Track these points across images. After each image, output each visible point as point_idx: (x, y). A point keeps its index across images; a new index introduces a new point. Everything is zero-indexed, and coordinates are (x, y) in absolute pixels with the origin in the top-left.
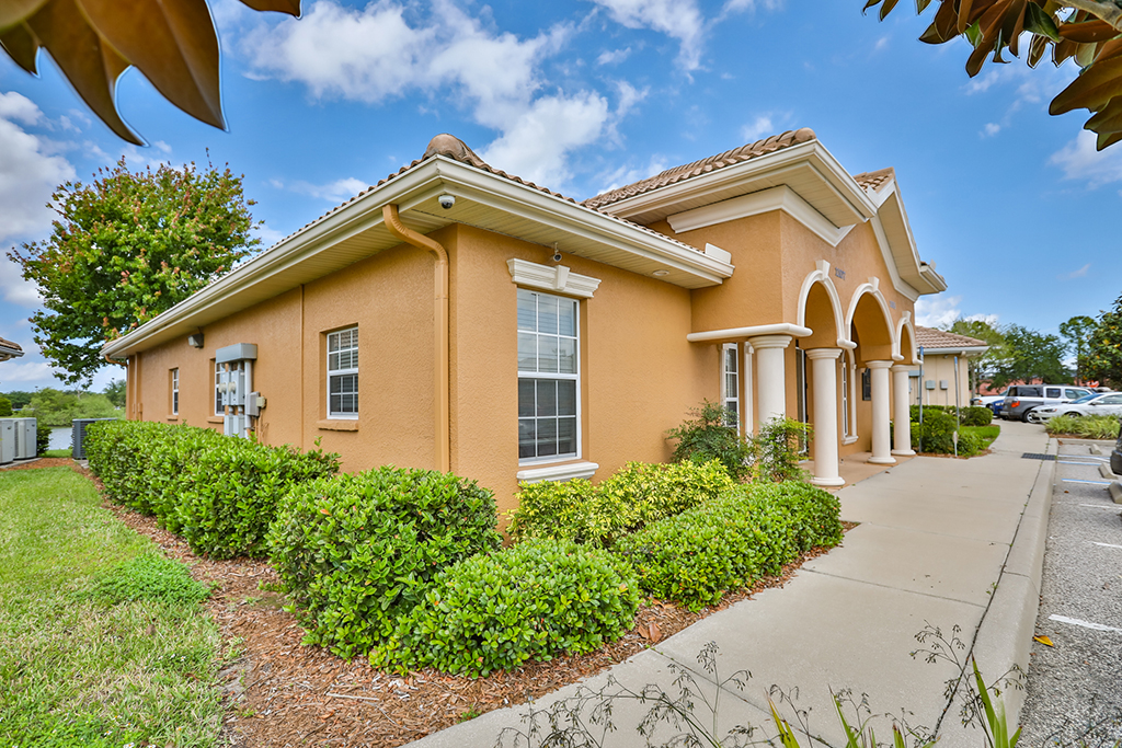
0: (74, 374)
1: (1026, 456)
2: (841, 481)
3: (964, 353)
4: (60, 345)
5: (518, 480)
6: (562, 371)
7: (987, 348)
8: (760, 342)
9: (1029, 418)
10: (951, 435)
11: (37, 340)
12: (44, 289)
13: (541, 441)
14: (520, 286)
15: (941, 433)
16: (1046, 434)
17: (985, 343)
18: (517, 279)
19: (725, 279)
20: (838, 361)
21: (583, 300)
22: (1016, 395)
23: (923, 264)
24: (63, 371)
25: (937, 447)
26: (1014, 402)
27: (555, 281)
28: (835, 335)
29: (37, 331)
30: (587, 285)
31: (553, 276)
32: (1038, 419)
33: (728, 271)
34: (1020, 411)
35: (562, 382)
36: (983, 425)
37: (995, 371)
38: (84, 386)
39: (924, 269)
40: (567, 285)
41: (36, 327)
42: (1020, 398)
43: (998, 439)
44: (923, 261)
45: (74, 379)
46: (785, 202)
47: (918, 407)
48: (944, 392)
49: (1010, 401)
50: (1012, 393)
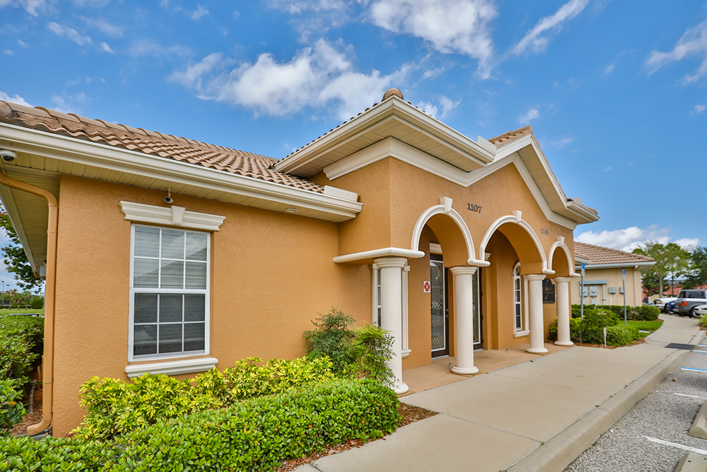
0: (30, 284)
1: (672, 346)
2: (475, 370)
3: (636, 267)
4: (21, 265)
5: (127, 373)
6: (187, 287)
7: (655, 262)
8: (382, 263)
9: (694, 314)
10: (602, 331)
11: (6, 262)
12: (9, 232)
13: (163, 341)
14: (133, 222)
15: (595, 328)
16: (698, 328)
17: (653, 259)
18: (128, 217)
19: (357, 214)
20: (474, 276)
21: (212, 232)
22: (684, 297)
23: (569, 200)
24: (22, 282)
25: (592, 339)
26: (683, 302)
27: (171, 218)
28: (467, 257)
29: (6, 256)
30: (213, 221)
31: (169, 214)
32: (699, 315)
33: (358, 207)
34: (688, 308)
35: (188, 296)
36: (650, 320)
37: (685, 278)
38: (36, 292)
39: (570, 204)
40: (183, 221)
41: (6, 254)
42: (688, 300)
43: (656, 332)
44: (569, 198)
45: (29, 287)
46: (392, 150)
47: (579, 307)
48: (622, 295)
49: (680, 302)
50: (682, 295)
